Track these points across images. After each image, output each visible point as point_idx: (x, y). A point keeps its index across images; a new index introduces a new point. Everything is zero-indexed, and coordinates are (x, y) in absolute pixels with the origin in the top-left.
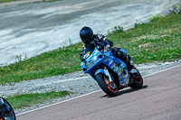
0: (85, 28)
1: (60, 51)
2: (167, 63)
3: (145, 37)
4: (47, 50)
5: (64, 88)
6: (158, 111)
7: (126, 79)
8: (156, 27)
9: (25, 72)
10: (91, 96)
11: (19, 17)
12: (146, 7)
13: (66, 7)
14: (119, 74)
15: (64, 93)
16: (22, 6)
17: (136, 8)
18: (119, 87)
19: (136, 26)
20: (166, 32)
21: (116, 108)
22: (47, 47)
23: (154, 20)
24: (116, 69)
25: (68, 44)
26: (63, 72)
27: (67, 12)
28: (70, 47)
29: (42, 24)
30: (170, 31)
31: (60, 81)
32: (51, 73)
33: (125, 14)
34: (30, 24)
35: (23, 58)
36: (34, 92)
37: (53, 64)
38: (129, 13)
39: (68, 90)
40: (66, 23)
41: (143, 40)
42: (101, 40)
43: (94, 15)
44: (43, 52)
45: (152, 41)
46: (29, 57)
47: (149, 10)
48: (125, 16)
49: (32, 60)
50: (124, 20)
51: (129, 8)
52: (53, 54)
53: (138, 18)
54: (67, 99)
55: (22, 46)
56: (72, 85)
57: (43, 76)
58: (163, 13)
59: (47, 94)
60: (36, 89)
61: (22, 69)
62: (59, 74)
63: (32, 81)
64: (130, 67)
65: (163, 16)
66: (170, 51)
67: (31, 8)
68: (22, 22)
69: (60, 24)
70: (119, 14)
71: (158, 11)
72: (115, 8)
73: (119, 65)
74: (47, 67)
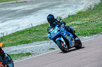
0: (50, 15)
1: (26, 30)
2: (87, 37)
3: (74, 23)
4: (19, 30)
5: (28, 51)
6: (81, 64)
7: (73, 43)
8: (80, 17)
9: (7, 42)
10: (43, 56)
11: (3, 11)
12: (75, 5)
13: (30, 6)
14: (69, 40)
15: (28, 54)
16: (5, 6)
17: (69, 6)
18: (69, 47)
19: (69, 16)
20: (86, 20)
21: (58, 62)
22: (19, 28)
23: (79, 13)
24: (68, 38)
25: (31, 27)
26: (27, 42)
27: (30, 9)
28: (32, 28)
29: (16, 15)
30: (88, 19)
31: (26, 47)
32: (21, 43)
33: (63, 10)
34: (9, 15)
35: (5, 34)
36: (12, 53)
37: (22, 37)
38: (65, 9)
39: (31, 52)
40: (29, 15)
41: (73, 24)
42: (59, 22)
43: (45, 10)
44: (17, 31)
45: (78, 25)
46: (9, 33)
47: (76, 7)
48: (63, 11)
49: (10, 36)
50: (62, 13)
51: (65, 7)
52: (22, 32)
53: (70, 12)
54: (30, 57)
55: (5, 27)
56: (33, 50)
57: (16, 44)
58: (84, 9)
59: (19, 55)
60: (13, 51)
61: (5, 40)
62: (25, 43)
63: (10, 47)
64: (75, 36)
65: (84, 11)
66: (88, 31)
67: (9, 7)
68: (5, 14)
69: (26, 16)
70: (59, 10)
71: (81, 8)
72: (57, 6)
73: (69, 35)
74: (19, 39)
